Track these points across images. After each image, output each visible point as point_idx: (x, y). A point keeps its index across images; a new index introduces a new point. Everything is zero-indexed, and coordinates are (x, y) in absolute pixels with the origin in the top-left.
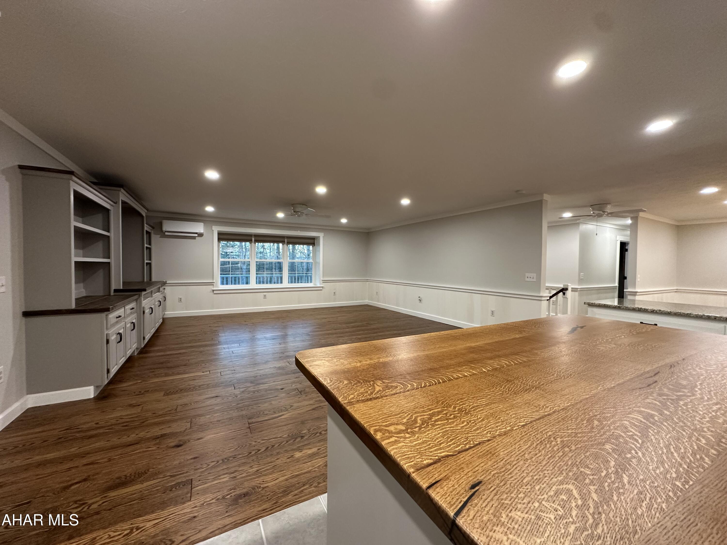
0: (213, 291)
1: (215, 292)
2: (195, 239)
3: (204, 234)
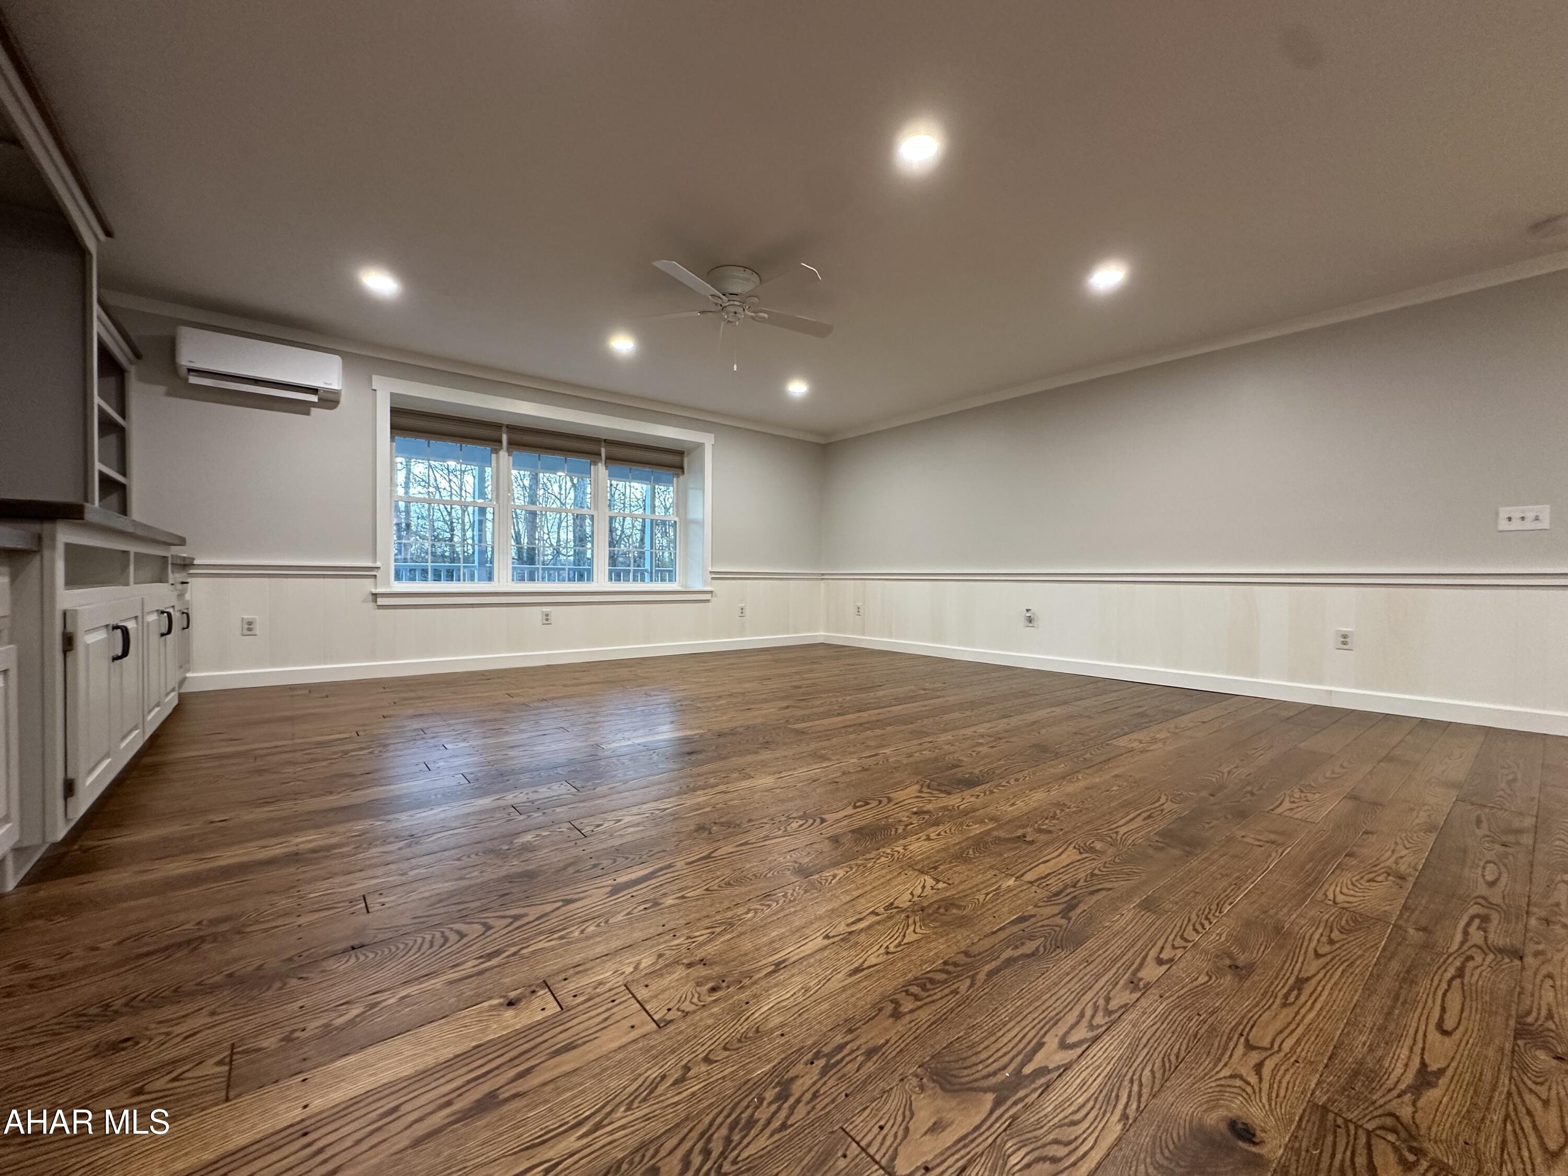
0: (375, 596)
1: (381, 601)
2: (308, 413)
3: (343, 399)
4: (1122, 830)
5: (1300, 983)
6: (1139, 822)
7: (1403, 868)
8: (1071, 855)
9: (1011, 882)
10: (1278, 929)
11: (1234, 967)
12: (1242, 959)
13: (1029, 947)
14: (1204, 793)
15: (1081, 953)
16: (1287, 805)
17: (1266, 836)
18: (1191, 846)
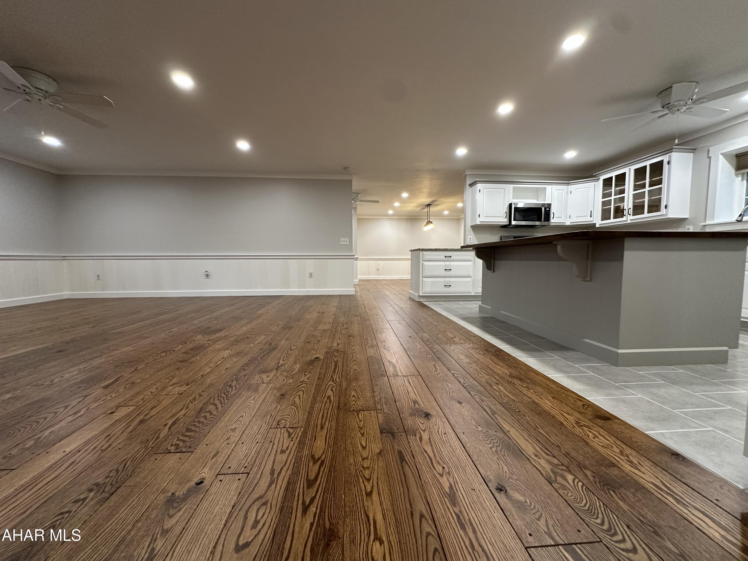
4: (273, 330)
5: (319, 341)
6: (276, 327)
7: (330, 322)
8: (263, 337)
9: (252, 345)
10: (313, 335)
11: (308, 342)
12: (308, 341)
13: (266, 352)
14: (288, 318)
15: (278, 350)
16: (306, 317)
17: (305, 323)
18: (290, 328)
